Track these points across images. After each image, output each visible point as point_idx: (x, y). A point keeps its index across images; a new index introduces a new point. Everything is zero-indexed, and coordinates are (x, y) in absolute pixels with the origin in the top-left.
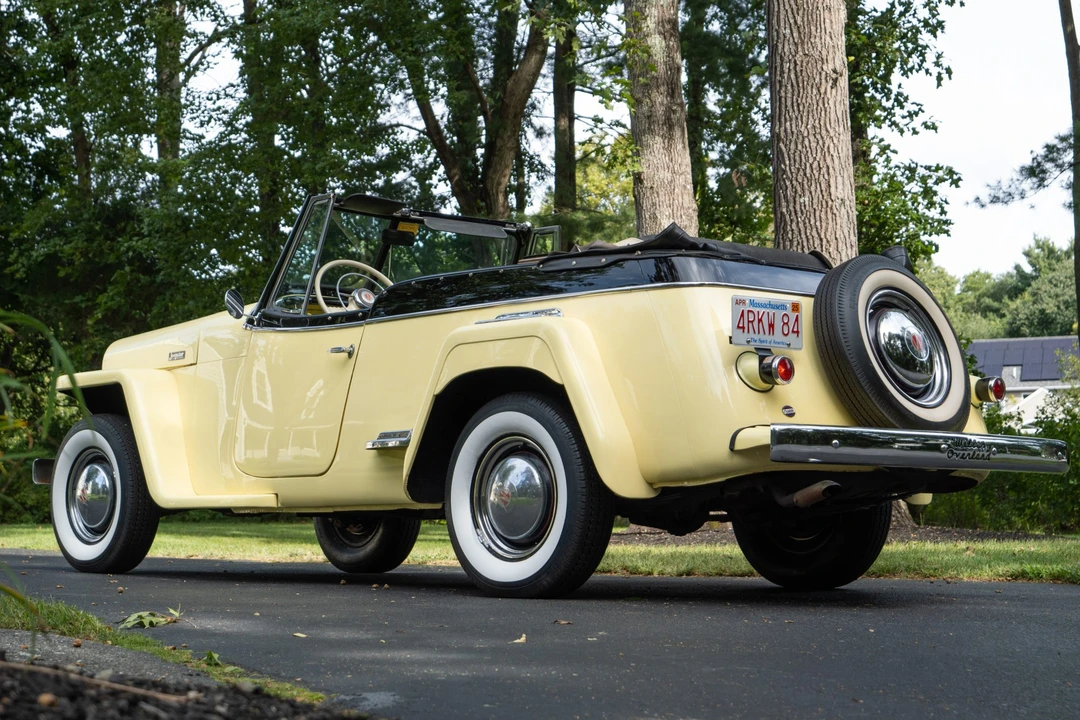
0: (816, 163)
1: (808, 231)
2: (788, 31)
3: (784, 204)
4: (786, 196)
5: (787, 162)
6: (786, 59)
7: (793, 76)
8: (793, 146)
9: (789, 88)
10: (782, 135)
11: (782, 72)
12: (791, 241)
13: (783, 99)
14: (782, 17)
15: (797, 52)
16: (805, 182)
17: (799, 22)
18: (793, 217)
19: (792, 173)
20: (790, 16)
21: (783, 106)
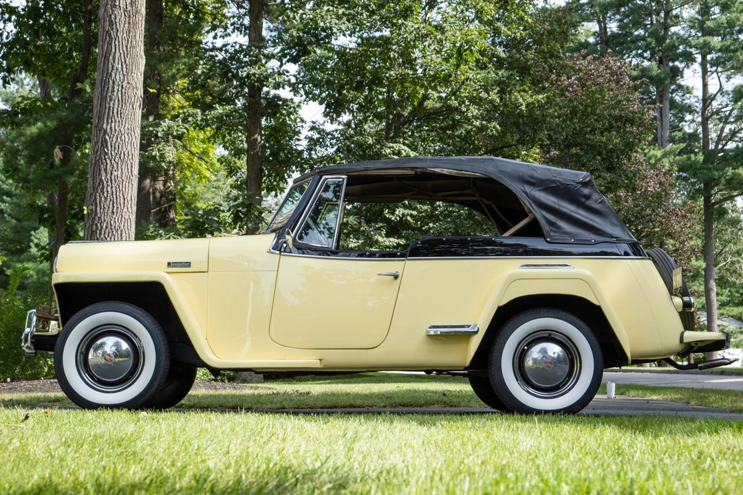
0: (127, 151)
1: (118, 193)
2: (120, 66)
3: (104, 174)
4: (106, 170)
5: (110, 148)
6: (117, 83)
7: (120, 95)
8: (115, 139)
9: (117, 102)
10: (108, 130)
11: (113, 91)
12: (106, 199)
13: (111, 108)
14: (117, 56)
15: (124, 80)
16: (119, 163)
17: (127, 62)
18: (109, 183)
19: (112, 155)
20: (122, 57)
21: (111, 113)
